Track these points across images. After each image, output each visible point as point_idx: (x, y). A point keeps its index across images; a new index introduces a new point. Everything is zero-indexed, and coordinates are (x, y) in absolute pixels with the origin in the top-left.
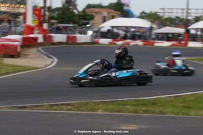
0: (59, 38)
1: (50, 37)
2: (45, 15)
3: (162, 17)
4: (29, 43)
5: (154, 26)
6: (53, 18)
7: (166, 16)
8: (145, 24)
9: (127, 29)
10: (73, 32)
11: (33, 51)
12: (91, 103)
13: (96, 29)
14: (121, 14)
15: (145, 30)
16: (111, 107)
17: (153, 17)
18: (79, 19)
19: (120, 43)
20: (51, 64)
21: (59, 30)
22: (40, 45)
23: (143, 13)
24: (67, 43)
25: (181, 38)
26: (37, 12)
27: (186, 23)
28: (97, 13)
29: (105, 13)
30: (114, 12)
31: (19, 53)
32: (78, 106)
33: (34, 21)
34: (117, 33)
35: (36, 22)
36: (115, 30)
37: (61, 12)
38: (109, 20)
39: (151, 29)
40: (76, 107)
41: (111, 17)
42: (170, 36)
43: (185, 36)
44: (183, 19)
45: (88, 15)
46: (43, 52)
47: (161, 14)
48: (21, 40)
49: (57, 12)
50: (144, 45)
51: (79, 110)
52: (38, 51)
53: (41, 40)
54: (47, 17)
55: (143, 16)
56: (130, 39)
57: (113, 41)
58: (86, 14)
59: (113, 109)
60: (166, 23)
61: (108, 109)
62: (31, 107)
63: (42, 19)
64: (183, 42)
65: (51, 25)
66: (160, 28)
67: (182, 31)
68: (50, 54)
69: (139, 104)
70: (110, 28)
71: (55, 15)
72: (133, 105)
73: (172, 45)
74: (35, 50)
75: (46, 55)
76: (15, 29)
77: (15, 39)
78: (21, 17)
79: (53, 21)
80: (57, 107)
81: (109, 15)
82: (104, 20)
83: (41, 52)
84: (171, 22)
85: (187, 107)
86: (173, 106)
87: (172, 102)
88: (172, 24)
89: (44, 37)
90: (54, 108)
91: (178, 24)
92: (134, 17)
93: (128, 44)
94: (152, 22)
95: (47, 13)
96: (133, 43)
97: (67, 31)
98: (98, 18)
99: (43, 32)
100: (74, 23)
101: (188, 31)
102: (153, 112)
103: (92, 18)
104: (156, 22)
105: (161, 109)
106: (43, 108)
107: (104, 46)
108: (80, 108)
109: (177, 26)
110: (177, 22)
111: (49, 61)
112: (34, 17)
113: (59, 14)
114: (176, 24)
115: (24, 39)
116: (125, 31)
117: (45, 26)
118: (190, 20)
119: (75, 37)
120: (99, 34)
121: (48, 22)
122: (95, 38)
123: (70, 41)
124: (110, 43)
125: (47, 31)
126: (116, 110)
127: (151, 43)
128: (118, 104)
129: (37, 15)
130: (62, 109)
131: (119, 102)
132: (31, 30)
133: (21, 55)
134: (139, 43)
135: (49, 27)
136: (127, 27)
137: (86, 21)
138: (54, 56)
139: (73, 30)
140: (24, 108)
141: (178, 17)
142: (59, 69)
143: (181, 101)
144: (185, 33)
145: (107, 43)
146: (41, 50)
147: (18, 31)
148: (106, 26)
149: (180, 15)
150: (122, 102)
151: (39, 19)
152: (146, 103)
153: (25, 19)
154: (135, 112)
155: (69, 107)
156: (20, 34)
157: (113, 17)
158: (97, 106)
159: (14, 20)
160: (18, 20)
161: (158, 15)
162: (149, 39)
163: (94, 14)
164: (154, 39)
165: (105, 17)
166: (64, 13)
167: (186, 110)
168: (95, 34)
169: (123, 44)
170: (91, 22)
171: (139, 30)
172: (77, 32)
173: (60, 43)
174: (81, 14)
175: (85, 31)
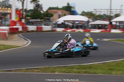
0: (32, 28)
1: (26, 27)
2: (23, 14)
3: (95, 15)
4: (13, 31)
5: (90, 20)
6: (28, 16)
7: (98, 14)
8: (85, 19)
9: (73, 22)
10: (40, 25)
11: (16, 36)
12: (52, 68)
13: (54, 22)
14: (70, 13)
15: (85, 22)
16: (64, 70)
17: (89, 15)
18: (44, 16)
19: (69, 31)
20: (27, 44)
21: (32, 24)
22: (20, 32)
23: (84, 12)
24: (37, 31)
25: (107, 27)
26: (18, 12)
27: (109, 18)
28: (55, 12)
29: (60, 13)
30: (65, 12)
31: (7, 37)
32: (43, 69)
33: (16, 18)
35: (18, 18)
36: (66, 23)
37: (33, 12)
38: (62, 17)
39: (88, 22)
40: (42, 70)
41: (63, 15)
42: (100, 26)
43: (109, 26)
44: (108, 15)
45: (50, 13)
47: (94, 13)
48: (8, 30)
49: (30, 12)
50: (84, 32)
51: (44, 72)
52: (19, 36)
53: (20, 29)
54: (24, 16)
55: (84, 14)
56: (76, 28)
57: (65, 29)
58: (48, 13)
59: (65, 71)
60: (97, 18)
61: (62, 71)
62: (15, 71)
63: (21, 16)
64: (108, 30)
66: (94, 21)
67: (107, 23)
68: (26, 38)
69: (81, 68)
70: (63, 22)
71: (29, 14)
72: (77, 69)
73: (102, 32)
75: (24, 39)
76: (5, 23)
78: (9, 16)
79: (28, 18)
80: (31, 70)
82: (60, 17)
83: (21, 37)
84: (101, 17)
85: (110, 70)
86: (102, 69)
87: (101, 66)
88: (101, 19)
89: (23, 28)
90: (29, 71)
91: (105, 19)
92: (77, 15)
93: (74, 31)
94: (89, 18)
95: (24, 13)
96: (77, 30)
97: (37, 24)
98: (55, 16)
99: (22, 24)
100: (41, 19)
101: (111, 23)
102: (90, 73)
103: (52, 15)
104: (92, 17)
105: (95, 71)
106: (22, 71)
107: (59, 33)
108: (45, 71)
109: (104, 20)
110: (104, 18)
111: (25, 42)
112: (16, 15)
113: (31, 14)
114: (103, 19)
115: (11, 29)
116: (72, 23)
117: (23, 21)
118: (112, 16)
119: (42, 27)
120: (56, 25)
121: (25, 18)
122: (54, 28)
123: (39, 30)
124: (63, 31)
125: (24, 24)
127: (88, 30)
129: (18, 14)
130: (33, 72)
131: (69, 67)
132: (14, 23)
133: (9, 39)
134: (81, 30)
135: (26, 21)
136: (73, 21)
137: (48, 18)
138: (29, 39)
139: (40, 23)
140: (10, 71)
141: (105, 15)
142: (32, 47)
143: (107, 66)
144: (109, 24)
145: (61, 31)
146: (21, 36)
148: (61, 20)
149: (106, 13)
150: (71, 67)
151: (19, 16)
152: (85, 67)
153: (11, 17)
154: (79, 73)
155: (38, 70)
156: (8, 26)
157: (65, 15)
158: (55, 69)
159: (4, 18)
160: (6, 17)
161: (93, 13)
162: (87, 28)
163: (53, 13)
164: (90, 28)
165: (60, 15)
166: (35, 13)
167: (110, 71)
168: (54, 25)
169: (71, 31)
170: (51, 18)
171: (81, 23)
172: (43, 24)
173: (33, 31)
174: (45, 13)
175: (48, 23)
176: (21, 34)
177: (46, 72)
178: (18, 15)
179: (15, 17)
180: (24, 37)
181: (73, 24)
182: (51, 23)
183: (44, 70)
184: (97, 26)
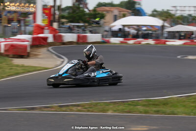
0: (69, 37)
1: (61, 36)
2: (55, 14)
3: (174, 15)
4: (39, 43)
5: (166, 24)
6: (63, 17)
7: (179, 14)
8: (157, 22)
9: (138, 27)
11: (43, 50)
13: (107, 28)
14: (133, 13)
15: (157, 28)
16: (121, 107)
17: (165, 15)
18: (90, 18)
19: (131, 42)
20: (61, 64)
21: (70, 30)
22: (50, 44)
23: (155, 11)
24: (77, 43)
25: (193, 36)
26: (47, 11)
28: (108, 11)
29: (116, 12)
30: (125, 11)
31: (29, 53)
33: (44, 20)
34: (129, 31)
35: (46, 21)
36: (127, 29)
37: (71, 11)
38: (120, 19)
39: (163, 27)
40: (86, 108)
41: (122, 16)
42: (182, 34)
44: (195, 16)
45: (99, 13)
46: (53, 52)
47: (173, 12)
48: (30, 40)
49: (67, 11)
50: (156, 44)
51: (88, 111)
52: (48, 50)
53: (51, 39)
54: (57, 16)
55: (155, 14)
56: (143, 38)
58: (97, 12)
59: (123, 109)
60: (178, 22)
61: (118, 110)
62: (40, 109)
63: (52, 18)
65: (61, 24)
66: (172, 26)
68: (60, 54)
69: (150, 104)
70: (121, 27)
71: (65, 14)
72: (144, 105)
73: (185, 44)
74: (45, 50)
75: (56, 55)
76: (25, 28)
77: (24, 39)
78: (31, 16)
79: (64, 20)
81: (120, 14)
82: (116, 18)
83: (51, 52)
84: (184, 20)
86: (184, 106)
87: (184, 102)
88: (184, 22)
89: (54, 37)
90: (64, 109)
91: (191, 22)
92: (145, 15)
93: (140, 43)
94: (164, 20)
95: (57, 12)
96: (144, 42)
98: (109, 17)
99: (53, 31)
100: (85, 22)
103: (103, 17)
104: (169, 20)
105: (172, 109)
106: (53, 110)
107: (115, 46)
109: (189, 24)
110: (190, 20)
111: (59, 61)
112: (43, 17)
113: (69, 13)
115: (34, 39)
116: (136, 30)
117: (55, 25)
119: (86, 36)
120: (110, 33)
121: (59, 21)
122: (106, 37)
123: (81, 41)
124: (122, 42)
125: (58, 31)
126: (126, 110)
127: (163, 42)
128: (129, 105)
129: (47, 14)
130: (71, 110)
131: (129, 103)
132: (40, 29)
133: (31, 56)
134: (151, 42)
135: (59, 25)
136: (138, 26)
138: (65, 56)
140: (33, 109)
141: (190, 15)
143: (193, 101)
145: (118, 42)
146: (51, 50)
147: (27, 31)
148: (117, 25)
149: (192, 13)
150: (133, 103)
151: (49, 18)
152: (156, 103)
153: (35, 18)
154: (146, 112)
155: (79, 108)
156: (30, 34)
157: (124, 16)
158: (107, 107)
159: (24, 20)
160: (27, 19)
161: (170, 13)
162: (161, 37)
163: (104, 12)
164: (166, 38)
165: (116, 15)
166: (74, 12)
168: (106, 33)
169: (135, 43)
170: (102, 21)
171: (151, 28)
172: (88, 31)
173: (71, 43)
174: (92, 12)
175: (95, 30)
176: (52, 48)
177: (92, 112)
178: (47, 16)
179: (42, 19)
180: (56, 53)
181: (138, 30)
182: (102, 29)
183: (89, 108)
184: (177, 35)
